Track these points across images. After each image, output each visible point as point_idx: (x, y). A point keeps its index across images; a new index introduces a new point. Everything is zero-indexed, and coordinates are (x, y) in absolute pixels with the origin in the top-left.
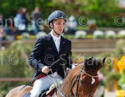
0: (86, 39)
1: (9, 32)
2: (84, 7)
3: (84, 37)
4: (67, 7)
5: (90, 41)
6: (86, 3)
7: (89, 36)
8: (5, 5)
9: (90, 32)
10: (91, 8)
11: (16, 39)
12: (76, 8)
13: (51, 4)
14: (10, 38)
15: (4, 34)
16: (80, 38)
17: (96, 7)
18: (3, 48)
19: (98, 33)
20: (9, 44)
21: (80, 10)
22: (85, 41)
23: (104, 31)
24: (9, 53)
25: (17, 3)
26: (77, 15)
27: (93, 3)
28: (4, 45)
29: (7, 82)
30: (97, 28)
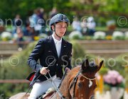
0: (105, 40)
1: (26, 33)
2: (103, 7)
3: (103, 38)
4: (86, 7)
5: (110, 42)
6: (105, 3)
7: (108, 37)
8: (23, 5)
9: (109, 33)
10: (110, 8)
11: (33, 40)
12: (95, 8)
13: (69, 5)
14: (26, 39)
15: (22, 35)
16: (99, 39)
17: (116, 7)
18: (20, 49)
19: (117, 34)
20: (27, 45)
21: (99, 11)
22: (104, 42)
23: (124, 32)
24: (26, 54)
25: (34, 3)
26: (96, 15)
27: (113, 4)
28: (21, 46)
29: (25, 83)
30: (117, 29)
